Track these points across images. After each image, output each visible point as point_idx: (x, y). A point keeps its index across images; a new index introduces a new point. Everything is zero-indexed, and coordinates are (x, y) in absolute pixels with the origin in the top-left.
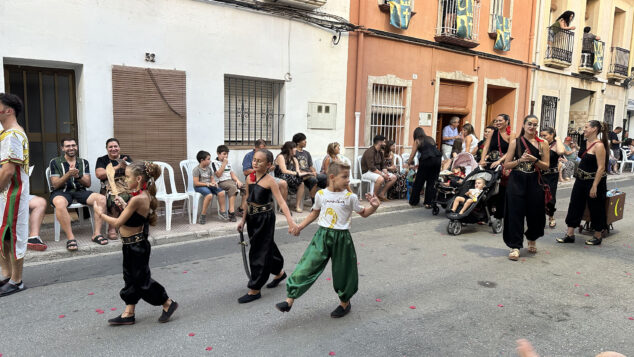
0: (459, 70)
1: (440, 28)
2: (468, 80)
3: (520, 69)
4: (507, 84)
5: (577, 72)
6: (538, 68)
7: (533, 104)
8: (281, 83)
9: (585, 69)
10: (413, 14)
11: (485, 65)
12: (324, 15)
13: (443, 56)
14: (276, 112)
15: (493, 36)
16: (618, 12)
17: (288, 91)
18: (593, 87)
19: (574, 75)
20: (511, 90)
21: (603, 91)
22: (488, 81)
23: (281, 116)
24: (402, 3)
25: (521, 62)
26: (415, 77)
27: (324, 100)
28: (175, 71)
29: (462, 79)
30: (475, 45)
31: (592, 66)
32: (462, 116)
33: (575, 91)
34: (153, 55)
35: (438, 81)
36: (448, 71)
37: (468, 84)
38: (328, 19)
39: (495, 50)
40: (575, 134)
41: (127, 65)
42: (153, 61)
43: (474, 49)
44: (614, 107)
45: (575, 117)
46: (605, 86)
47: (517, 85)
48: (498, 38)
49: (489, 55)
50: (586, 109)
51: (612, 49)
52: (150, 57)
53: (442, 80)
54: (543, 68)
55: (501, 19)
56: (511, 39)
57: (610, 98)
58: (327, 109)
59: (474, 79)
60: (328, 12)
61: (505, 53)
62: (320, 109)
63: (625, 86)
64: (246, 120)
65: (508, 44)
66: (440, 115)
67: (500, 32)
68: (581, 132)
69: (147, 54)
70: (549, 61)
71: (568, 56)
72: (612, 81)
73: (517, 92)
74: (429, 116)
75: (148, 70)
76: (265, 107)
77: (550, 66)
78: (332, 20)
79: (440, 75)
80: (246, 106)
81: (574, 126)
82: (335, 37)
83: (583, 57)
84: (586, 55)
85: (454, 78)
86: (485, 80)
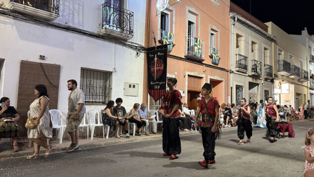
0: (196, 71)
1: (187, 52)
2: (201, 76)
3: (225, 72)
4: (219, 79)
5: (250, 74)
6: (233, 72)
7: (232, 88)
8: (110, 73)
9: (253, 73)
10: (174, 45)
11: (208, 69)
12: (132, 43)
13: (189, 65)
14: (108, 87)
15: (211, 57)
16: (266, 49)
17: (114, 77)
18: (258, 81)
19: (249, 76)
20: (221, 81)
21: (262, 84)
23: (110, 89)
24: (169, 40)
25: (225, 69)
26: (176, 73)
27: (133, 82)
28: (55, 65)
29: (198, 76)
30: (203, 60)
31: (257, 72)
33: (250, 83)
34: (44, 56)
35: (187, 77)
36: (192, 72)
37: (201, 78)
38: (134, 45)
39: (212, 63)
40: (252, 103)
41: (29, 60)
42: (43, 59)
43: (203, 62)
44: (268, 91)
45: (252, 95)
46: (263, 82)
47: (223, 79)
48: (214, 58)
49: (210, 65)
50: (256, 92)
51: (265, 65)
52: (42, 57)
53: (189, 76)
54: (235, 72)
55: (214, 49)
56: (220, 58)
57: (266, 87)
58: (134, 87)
59: (203, 76)
60: (134, 42)
61: (217, 65)
62: (130, 86)
63: (272, 82)
64: (91, 90)
65: (219, 61)
66: (189, 92)
67: (214, 55)
68: (255, 103)
69: (41, 56)
70: (237, 69)
71: (245, 67)
72: (266, 80)
73: (223, 83)
74: (184, 92)
75: (41, 64)
76: (101, 84)
77: (238, 71)
78: (136, 45)
79: (187, 73)
80: (92, 83)
81: (251, 100)
82: (138, 53)
85: (194, 75)
86: (209, 76)
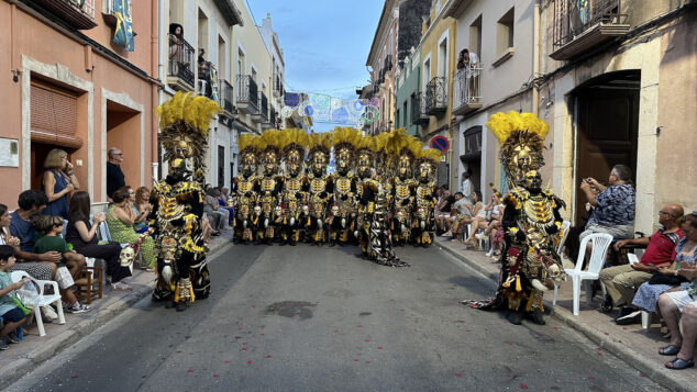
0: (63, 64)
2: (79, 85)
3: (143, 84)
4: (131, 104)
6: (163, 88)
11: (102, 65)
15: (110, 22)
16: (221, 41)
20: (134, 113)
21: (216, 129)
22: (108, 94)
25: (145, 74)
29: (69, 82)
30: (90, 25)
32: (71, 149)
35: (26, 80)
36: (45, 61)
37: (78, 93)
39: (113, 43)
43: (84, 32)
44: (224, 148)
46: (217, 124)
47: (141, 108)
48: (119, 27)
49: (107, 51)
51: (221, 82)
53: (35, 77)
54: (167, 88)
56: (135, 34)
57: (221, 138)
59: (87, 86)
61: (127, 54)
63: (230, 126)
65: (132, 41)
67: (121, 19)
70: (174, 80)
71: (190, 79)
72: (222, 118)
73: (142, 117)
74: (14, 148)
77: (174, 87)
79: (29, 65)
83: (200, 84)
84: (204, 82)
85: (55, 77)
86: (104, 91)
